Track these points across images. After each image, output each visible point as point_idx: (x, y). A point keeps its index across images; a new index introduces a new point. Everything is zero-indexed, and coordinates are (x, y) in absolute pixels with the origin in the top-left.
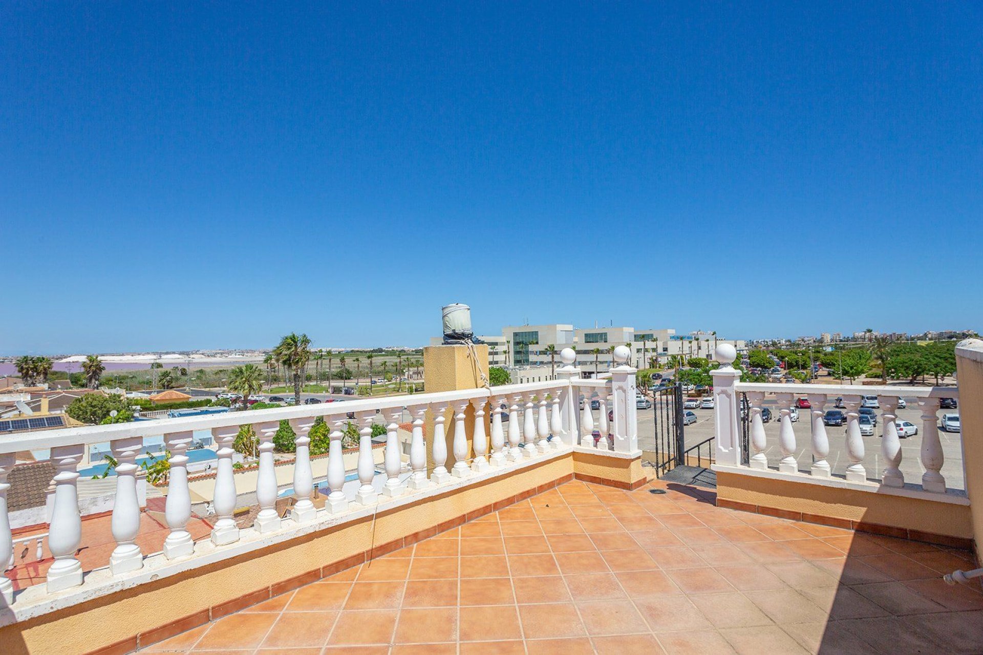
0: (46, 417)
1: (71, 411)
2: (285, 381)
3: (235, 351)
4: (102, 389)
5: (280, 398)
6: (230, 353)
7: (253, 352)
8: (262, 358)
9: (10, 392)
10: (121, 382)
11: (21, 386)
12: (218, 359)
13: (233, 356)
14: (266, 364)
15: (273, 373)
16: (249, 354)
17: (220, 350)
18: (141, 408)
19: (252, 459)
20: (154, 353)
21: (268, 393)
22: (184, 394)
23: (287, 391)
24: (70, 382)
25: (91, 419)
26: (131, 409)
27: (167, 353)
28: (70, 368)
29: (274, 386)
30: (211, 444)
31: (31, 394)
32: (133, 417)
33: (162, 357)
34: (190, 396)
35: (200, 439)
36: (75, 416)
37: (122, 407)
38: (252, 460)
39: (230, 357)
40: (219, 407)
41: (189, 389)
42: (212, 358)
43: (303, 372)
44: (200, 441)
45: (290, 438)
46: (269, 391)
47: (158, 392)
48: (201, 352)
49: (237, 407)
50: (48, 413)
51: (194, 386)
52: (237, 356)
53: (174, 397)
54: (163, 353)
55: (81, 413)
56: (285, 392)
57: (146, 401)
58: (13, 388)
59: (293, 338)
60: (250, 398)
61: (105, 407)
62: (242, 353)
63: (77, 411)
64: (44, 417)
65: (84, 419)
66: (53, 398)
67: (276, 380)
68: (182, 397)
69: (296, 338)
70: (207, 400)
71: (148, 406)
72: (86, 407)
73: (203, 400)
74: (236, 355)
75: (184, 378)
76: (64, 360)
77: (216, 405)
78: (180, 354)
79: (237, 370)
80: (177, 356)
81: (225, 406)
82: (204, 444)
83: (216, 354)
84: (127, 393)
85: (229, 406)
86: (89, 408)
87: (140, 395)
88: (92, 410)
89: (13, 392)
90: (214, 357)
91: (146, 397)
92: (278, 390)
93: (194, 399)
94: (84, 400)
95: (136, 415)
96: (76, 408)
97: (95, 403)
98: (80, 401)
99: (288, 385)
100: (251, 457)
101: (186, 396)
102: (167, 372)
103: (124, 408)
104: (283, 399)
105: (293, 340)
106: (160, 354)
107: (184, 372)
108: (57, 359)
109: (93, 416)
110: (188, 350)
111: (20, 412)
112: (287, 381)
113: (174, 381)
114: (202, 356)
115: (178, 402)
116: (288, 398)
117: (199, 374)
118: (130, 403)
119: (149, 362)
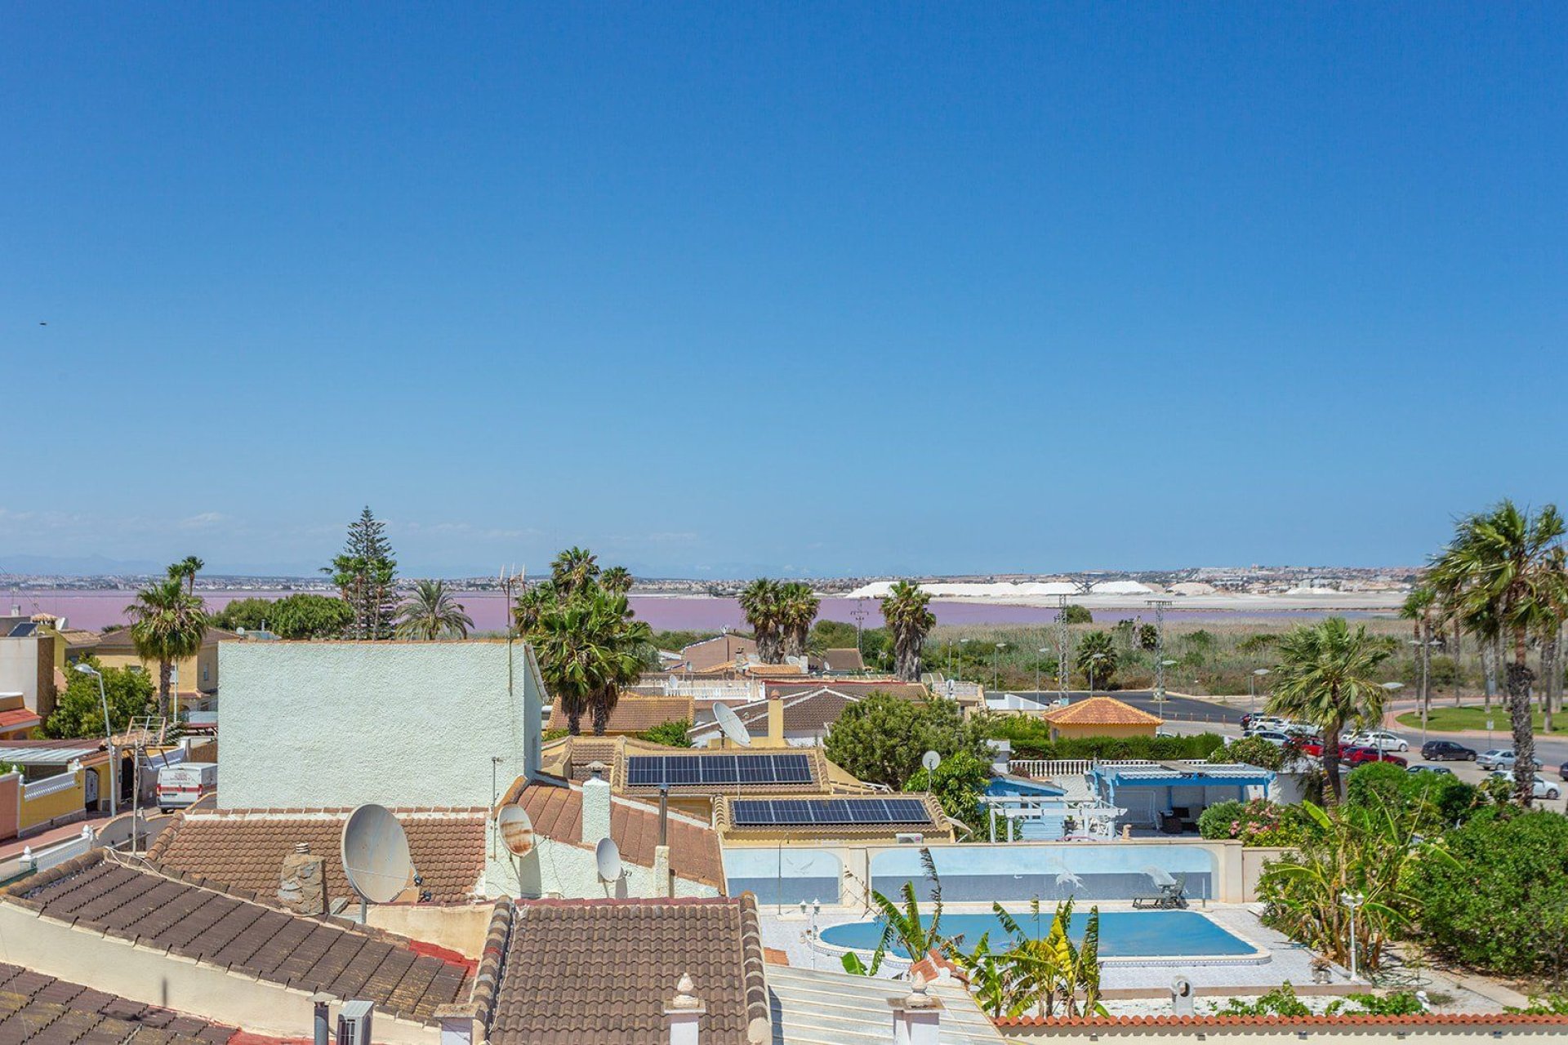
0: (776, 753)
1: (837, 741)
2: (1483, 686)
3: (1309, 574)
4: (929, 678)
5: (1462, 750)
6: (1293, 578)
7: (1369, 575)
8: (1398, 598)
9: (729, 675)
10: (980, 663)
11: (753, 662)
12: (1254, 599)
13: (1304, 588)
14: (1412, 622)
15: (1438, 656)
16: (1357, 585)
17: (1261, 568)
18: (1012, 747)
19: (1348, 977)
20: (1072, 577)
21: (1420, 725)
22: (1140, 713)
23: (1490, 725)
24: (860, 656)
25: (884, 769)
26: (983, 749)
27: (1107, 577)
28: (862, 615)
29: (1441, 702)
30: (1209, 897)
31: (767, 682)
32: (989, 774)
33: (1094, 589)
34: (1160, 721)
35: (1174, 875)
36: (845, 756)
37: (960, 741)
38: (1348, 983)
39: (1292, 592)
40: (1241, 765)
41: (1163, 693)
42: (1239, 595)
43: (1551, 657)
44: (1174, 882)
45: (1493, 918)
46: (1424, 719)
47: (1074, 699)
48: (1202, 576)
49: (1300, 771)
50: (781, 744)
51: (1178, 687)
52: (1317, 591)
53: (1112, 719)
54: (1096, 576)
55: (859, 748)
56: (1483, 727)
57: (1037, 725)
58: (734, 666)
59: (1507, 524)
60: (1346, 739)
61: (917, 738)
62: (1334, 580)
63: (852, 742)
64: (771, 753)
65: (868, 767)
66: (801, 700)
67: (1448, 678)
68: (1133, 721)
69: (1519, 524)
70: (1208, 736)
71: (1038, 742)
72: (870, 733)
73: (1195, 735)
74: (1312, 586)
75: (1147, 655)
76: (857, 593)
77: (1232, 757)
78: (1144, 578)
79: (1301, 640)
80: (1133, 586)
81: (1261, 764)
82: (1186, 892)
83: (1250, 580)
84: (986, 697)
85: (1275, 767)
86: (879, 737)
87: (1023, 703)
88: (884, 742)
89: (736, 676)
90: (1244, 590)
91: (1035, 710)
92: (1455, 718)
93: (1171, 729)
94: (867, 710)
95: (1000, 768)
96: (847, 735)
97: (891, 723)
98: (856, 712)
99: (1495, 700)
100: (1343, 970)
101: (1146, 717)
102: (1100, 636)
103: (966, 744)
104: (1472, 753)
105: (1508, 534)
106: (1085, 581)
107: (1149, 638)
108: (841, 589)
109: (889, 761)
110: (1166, 570)
111: (723, 733)
112: (1492, 684)
113: (1120, 666)
114: (1207, 587)
115: (1122, 736)
116: (1493, 753)
117: (1194, 647)
118: (983, 729)
119: (1055, 602)
